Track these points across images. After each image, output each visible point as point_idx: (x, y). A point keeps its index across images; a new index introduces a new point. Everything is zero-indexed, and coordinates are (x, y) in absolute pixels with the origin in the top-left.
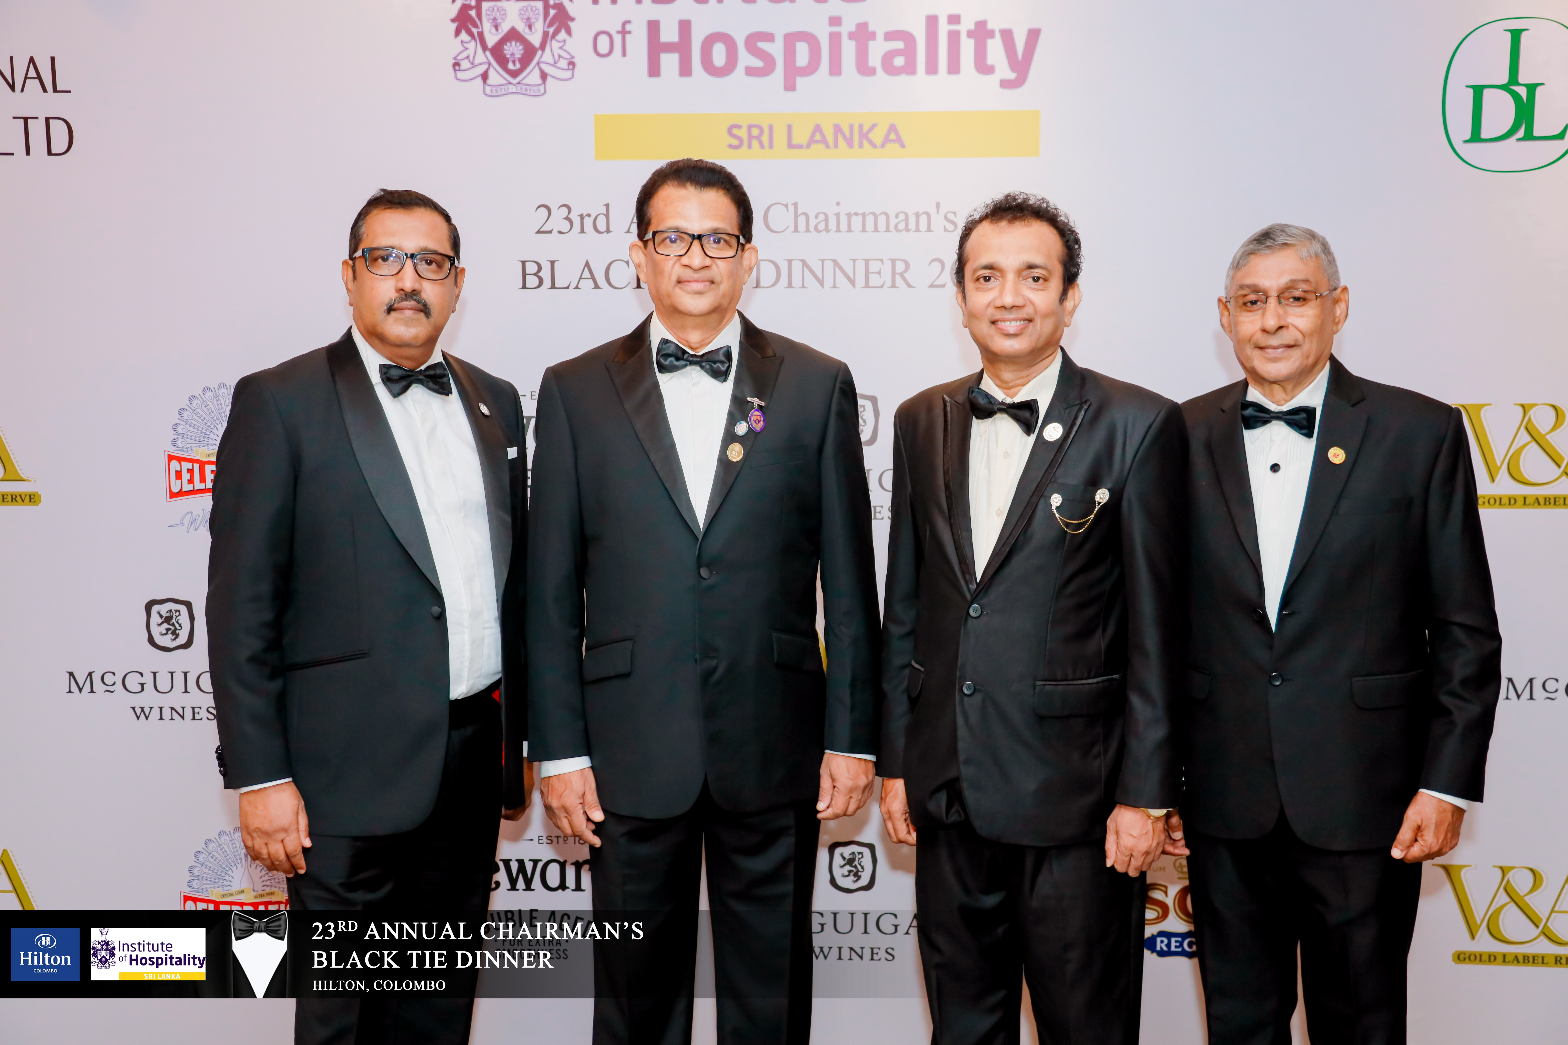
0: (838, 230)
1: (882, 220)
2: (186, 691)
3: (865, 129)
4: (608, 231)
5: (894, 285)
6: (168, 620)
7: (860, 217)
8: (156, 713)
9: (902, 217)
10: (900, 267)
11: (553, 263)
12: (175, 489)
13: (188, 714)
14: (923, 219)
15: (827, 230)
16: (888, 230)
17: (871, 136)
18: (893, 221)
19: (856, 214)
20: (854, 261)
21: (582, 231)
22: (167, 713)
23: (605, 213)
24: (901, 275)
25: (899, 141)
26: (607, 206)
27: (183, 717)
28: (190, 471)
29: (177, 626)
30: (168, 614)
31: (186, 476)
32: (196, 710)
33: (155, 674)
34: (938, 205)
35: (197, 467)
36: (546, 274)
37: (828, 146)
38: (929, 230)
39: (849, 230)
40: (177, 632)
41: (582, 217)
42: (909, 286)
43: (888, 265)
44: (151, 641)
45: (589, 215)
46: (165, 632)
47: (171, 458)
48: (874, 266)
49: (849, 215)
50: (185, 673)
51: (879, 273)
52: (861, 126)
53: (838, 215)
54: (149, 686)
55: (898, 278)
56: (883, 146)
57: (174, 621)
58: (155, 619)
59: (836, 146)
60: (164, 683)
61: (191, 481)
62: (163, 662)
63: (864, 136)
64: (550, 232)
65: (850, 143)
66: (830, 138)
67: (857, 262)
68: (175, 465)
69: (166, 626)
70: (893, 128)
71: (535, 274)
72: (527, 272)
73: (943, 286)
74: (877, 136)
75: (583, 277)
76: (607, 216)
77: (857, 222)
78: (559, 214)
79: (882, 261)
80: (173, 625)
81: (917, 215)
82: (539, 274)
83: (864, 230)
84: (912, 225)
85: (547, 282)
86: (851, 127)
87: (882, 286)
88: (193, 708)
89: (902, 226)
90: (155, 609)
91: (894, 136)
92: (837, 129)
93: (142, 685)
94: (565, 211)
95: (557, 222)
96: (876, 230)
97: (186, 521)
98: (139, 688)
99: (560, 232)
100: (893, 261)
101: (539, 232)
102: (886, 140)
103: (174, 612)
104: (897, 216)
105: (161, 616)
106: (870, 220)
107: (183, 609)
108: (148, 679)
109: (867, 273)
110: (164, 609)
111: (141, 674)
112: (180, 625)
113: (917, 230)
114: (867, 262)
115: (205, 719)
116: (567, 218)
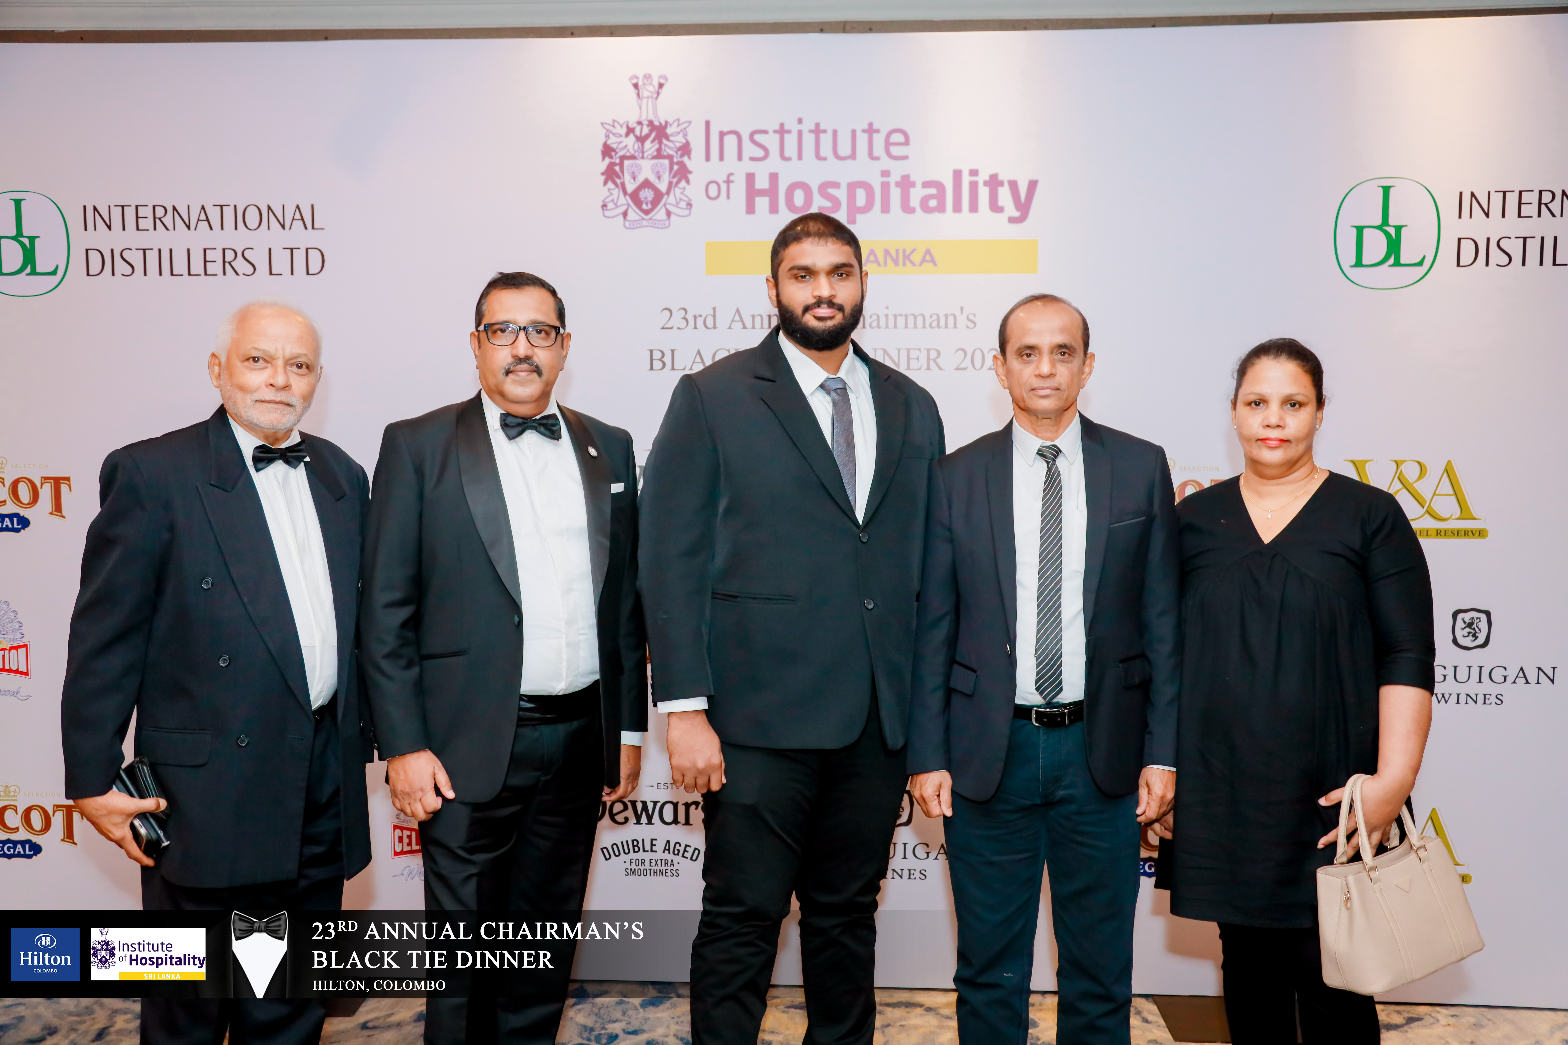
0: (887, 327)
1: (920, 320)
3: (907, 253)
4: (715, 327)
5: (928, 368)
7: (903, 318)
9: (935, 317)
10: (933, 354)
11: (673, 351)
14: (951, 320)
15: (879, 327)
16: (924, 327)
17: (912, 257)
18: (928, 321)
19: (901, 315)
20: (899, 350)
21: (695, 328)
23: (712, 314)
24: (934, 360)
25: (933, 261)
26: (714, 309)
34: (962, 309)
36: (668, 359)
37: (879, 265)
38: (955, 327)
39: (895, 327)
41: (695, 317)
42: (940, 368)
43: (924, 353)
45: (700, 316)
48: (913, 354)
49: (895, 316)
51: (918, 359)
52: (904, 251)
53: (887, 316)
55: (932, 363)
56: (921, 265)
59: (886, 264)
63: (907, 257)
64: (671, 328)
65: (896, 262)
66: (881, 258)
67: (901, 351)
70: (928, 252)
71: (660, 360)
72: (654, 358)
73: (965, 369)
74: (917, 258)
75: (695, 361)
76: (714, 316)
77: (901, 321)
78: (678, 315)
79: (920, 350)
81: (946, 316)
82: (663, 359)
83: (906, 327)
84: (942, 323)
85: (669, 365)
86: (897, 251)
87: (920, 369)
89: (935, 324)
91: (929, 257)
92: (887, 252)
94: (683, 312)
95: (677, 320)
96: (915, 327)
99: (679, 328)
100: (928, 350)
101: (663, 328)
102: (923, 261)
104: (931, 317)
106: (911, 320)
109: (909, 359)
113: (946, 327)
114: (908, 351)
116: (685, 318)
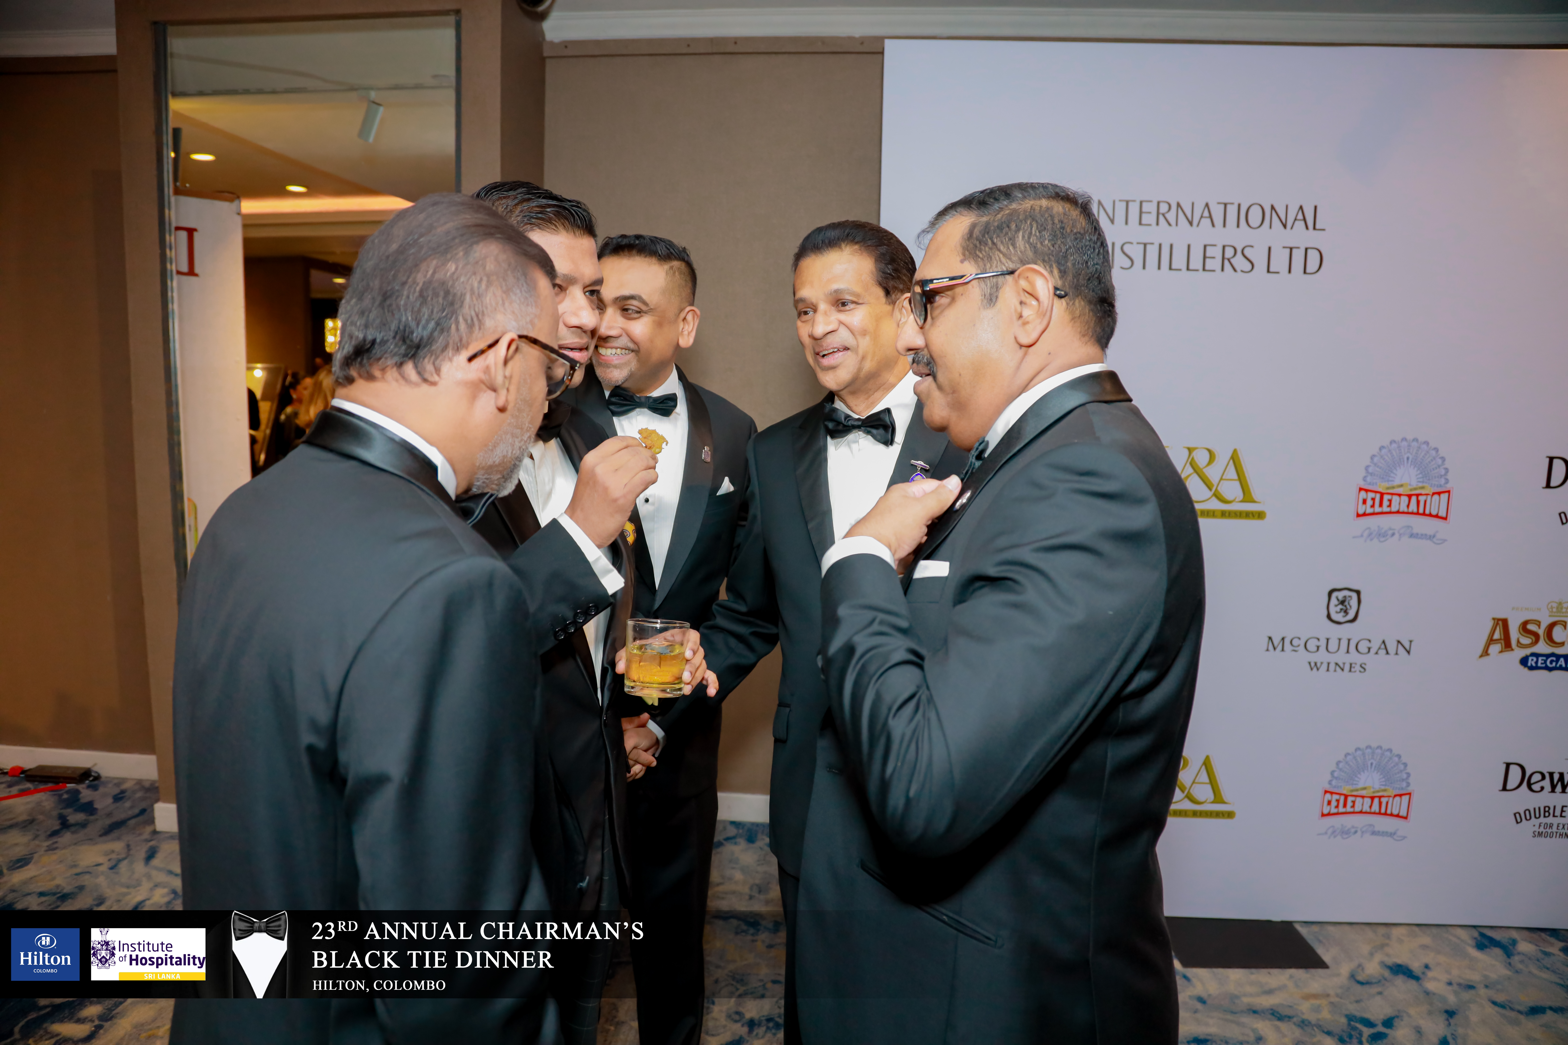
2: (1348, 652)
6: (1342, 602)
8: (1325, 666)
12: (1361, 512)
13: (1347, 667)
22: (1332, 666)
27: (1343, 670)
28: (1373, 499)
29: (1348, 607)
30: (1343, 599)
31: (1369, 502)
32: (1353, 665)
33: (1328, 640)
35: (1378, 496)
40: (1348, 611)
44: (1329, 617)
46: (1339, 610)
47: (1361, 489)
50: (1349, 640)
54: (1323, 648)
57: (1346, 603)
58: (1334, 601)
60: (1333, 646)
61: (1373, 506)
62: (1335, 632)
68: (1363, 493)
69: (1340, 607)
80: (1346, 606)
88: (1351, 664)
90: (1335, 595)
93: (1318, 647)
97: (1366, 534)
98: (1315, 649)
103: (1347, 597)
105: (1338, 600)
107: (1354, 595)
108: (1323, 643)
110: (1341, 595)
111: (1318, 639)
112: (1350, 607)
115: (1358, 672)
